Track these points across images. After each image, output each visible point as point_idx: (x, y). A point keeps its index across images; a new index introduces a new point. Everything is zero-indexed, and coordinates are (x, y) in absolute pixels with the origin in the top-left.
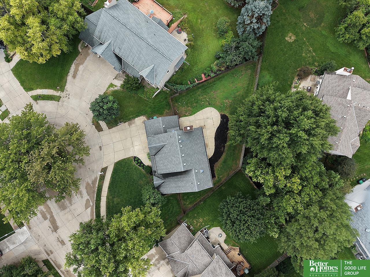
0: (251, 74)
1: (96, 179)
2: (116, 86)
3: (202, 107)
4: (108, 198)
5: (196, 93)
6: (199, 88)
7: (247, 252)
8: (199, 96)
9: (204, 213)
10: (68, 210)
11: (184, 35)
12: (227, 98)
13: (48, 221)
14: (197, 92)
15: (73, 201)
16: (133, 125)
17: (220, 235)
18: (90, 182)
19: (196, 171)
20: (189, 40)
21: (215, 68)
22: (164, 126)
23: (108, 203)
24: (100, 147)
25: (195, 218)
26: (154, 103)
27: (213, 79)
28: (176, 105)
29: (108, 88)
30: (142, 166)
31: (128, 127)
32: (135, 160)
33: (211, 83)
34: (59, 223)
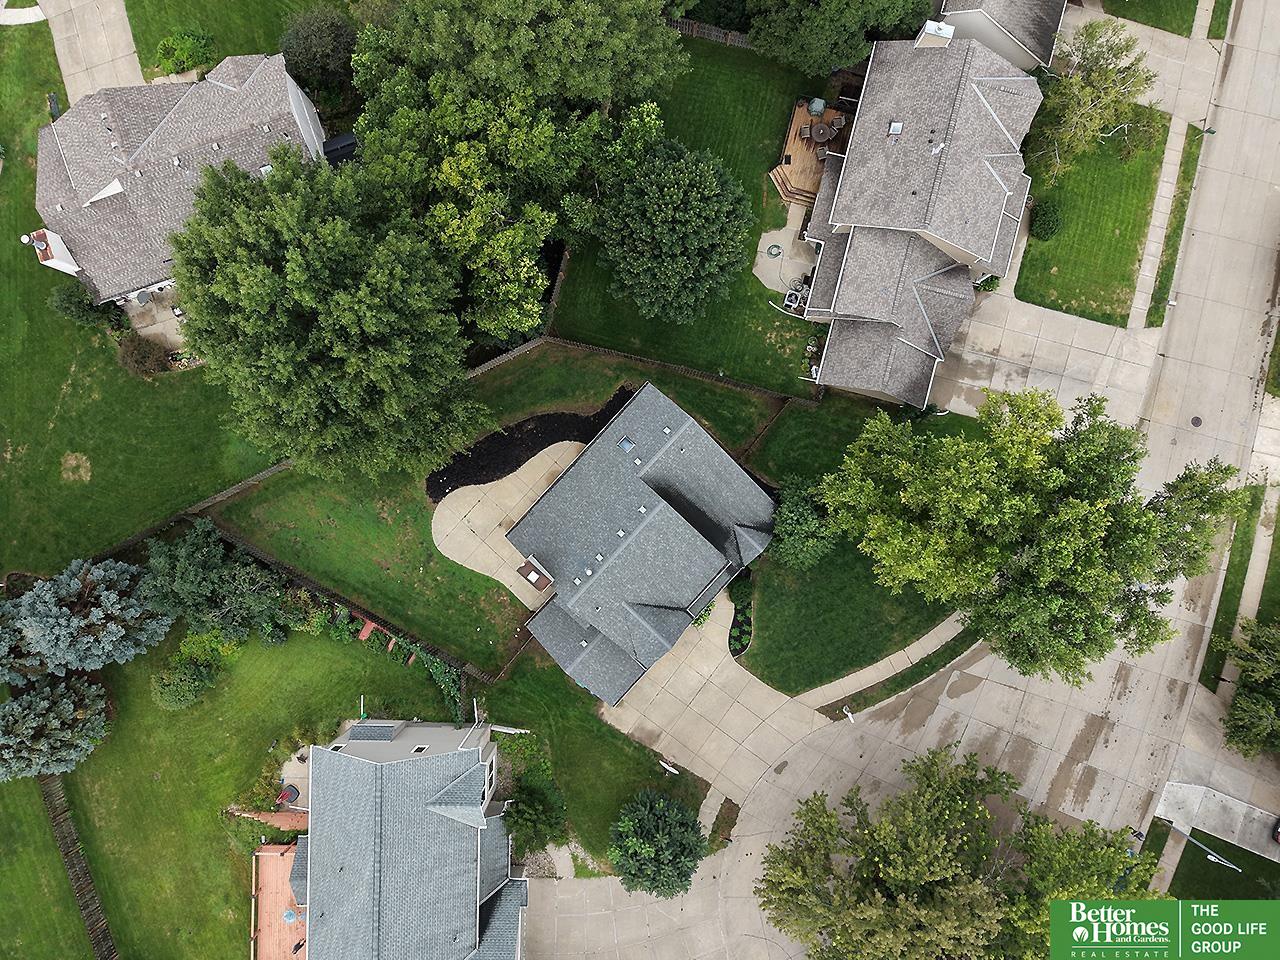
0: (260, 503)
1: (876, 716)
2: (575, 858)
3: (455, 571)
4: (904, 644)
5: (427, 616)
6: (407, 620)
7: (767, 142)
8: (427, 604)
9: (746, 343)
10: (1019, 729)
11: (291, 772)
12: (378, 520)
13: (1093, 762)
14: (421, 616)
15: (985, 731)
16: (650, 726)
17: (775, 252)
18: (897, 724)
19: (638, 462)
20: (296, 748)
21: (317, 618)
22: (584, 644)
23: (918, 632)
24: (779, 770)
25: (778, 361)
26: (545, 716)
27: (354, 598)
28: (501, 648)
29: (598, 875)
30: (744, 614)
31: (662, 736)
32: (744, 647)
33: (369, 597)
34: (1077, 725)
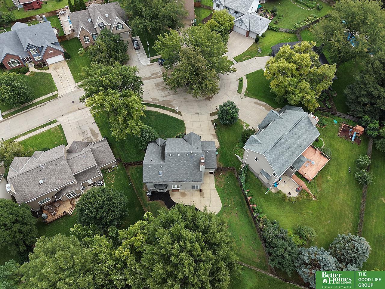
0: (255, 262)
1: (173, 107)
3: (222, 198)
6: (242, 199)
8: (234, 198)
9: (118, 185)
11: (295, 194)
13: (151, 75)
14: (238, 197)
18: (171, 103)
19: (162, 166)
21: (262, 217)
23: (153, 112)
24: (198, 113)
26: (230, 155)
27: (250, 216)
28: (227, 175)
29: (245, 123)
31: (212, 134)
32: (182, 134)
33: (246, 212)
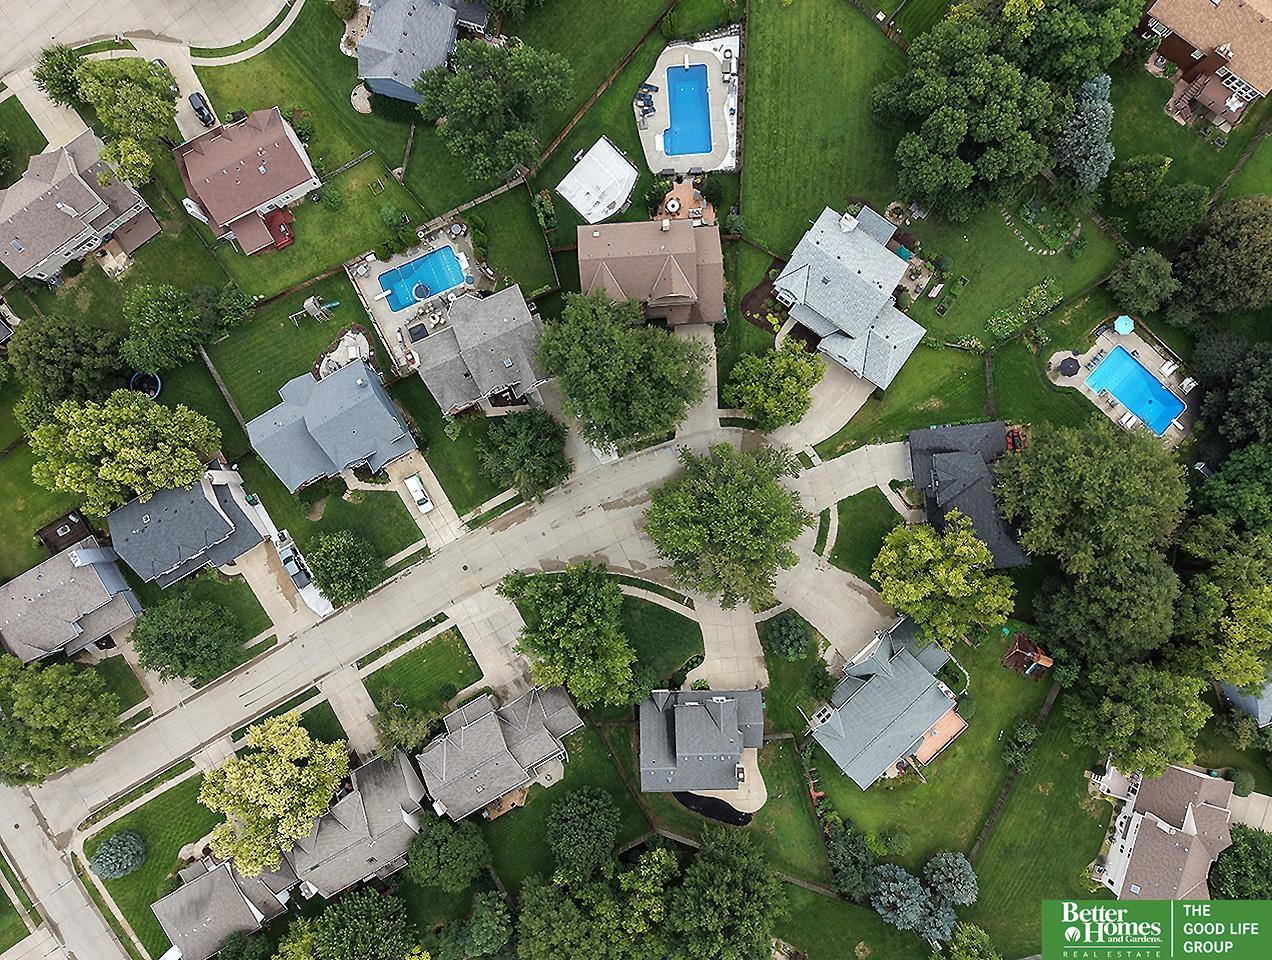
0: (811, 874)
2: (825, 651)
3: (769, 784)
4: (643, 601)
5: (793, 779)
6: (801, 784)
10: (634, 531)
11: (893, 773)
12: (777, 828)
13: (621, 497)
16: (756, 664)
17: (549, 777)
21: (830, 817)
22: (749, 726)
27: (812, 811)
30: (686, 669)
32: (698, 657)
33: (806, 805)
34: (613, 513)
